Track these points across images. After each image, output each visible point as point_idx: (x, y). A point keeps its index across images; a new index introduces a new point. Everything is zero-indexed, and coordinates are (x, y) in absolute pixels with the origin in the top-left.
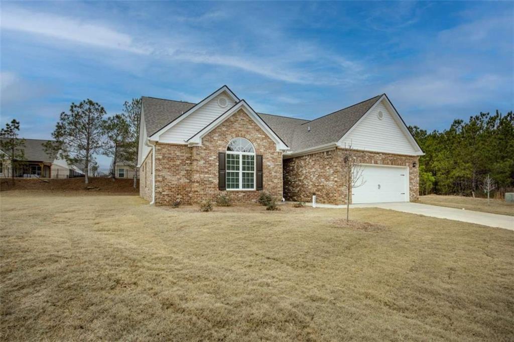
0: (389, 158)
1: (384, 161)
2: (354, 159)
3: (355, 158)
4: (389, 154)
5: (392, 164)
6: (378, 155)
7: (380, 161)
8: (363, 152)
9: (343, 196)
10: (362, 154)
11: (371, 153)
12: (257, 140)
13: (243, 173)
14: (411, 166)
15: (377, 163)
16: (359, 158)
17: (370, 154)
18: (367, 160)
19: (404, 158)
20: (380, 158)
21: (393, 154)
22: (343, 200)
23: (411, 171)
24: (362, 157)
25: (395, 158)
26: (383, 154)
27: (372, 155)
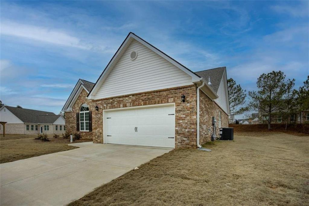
0: (142, 98)
1: (134, 103)
2: (105, 107)
3: (105, 105)
4: (140, 94)
5: (145, 104)
6: (127, 98)
7: (129, 104)
8: (112, 98)
9: (96, 137)
10: (111, 100)
11: (120, 97)
12: (90, 103)
13: (86, 122)
14: (179, 101)
15: (126, 106)
16: (109, 105)
17: (118, 99)
18: (116, 105)
19: (165, 93)
20: (130, 101)
21: (146, 93)
22: (96, 139)
23: (179, 108)
24: (112, 103)
25: (150, 97)
26: (133, 95)
27: (121, 99)
